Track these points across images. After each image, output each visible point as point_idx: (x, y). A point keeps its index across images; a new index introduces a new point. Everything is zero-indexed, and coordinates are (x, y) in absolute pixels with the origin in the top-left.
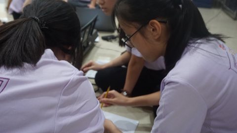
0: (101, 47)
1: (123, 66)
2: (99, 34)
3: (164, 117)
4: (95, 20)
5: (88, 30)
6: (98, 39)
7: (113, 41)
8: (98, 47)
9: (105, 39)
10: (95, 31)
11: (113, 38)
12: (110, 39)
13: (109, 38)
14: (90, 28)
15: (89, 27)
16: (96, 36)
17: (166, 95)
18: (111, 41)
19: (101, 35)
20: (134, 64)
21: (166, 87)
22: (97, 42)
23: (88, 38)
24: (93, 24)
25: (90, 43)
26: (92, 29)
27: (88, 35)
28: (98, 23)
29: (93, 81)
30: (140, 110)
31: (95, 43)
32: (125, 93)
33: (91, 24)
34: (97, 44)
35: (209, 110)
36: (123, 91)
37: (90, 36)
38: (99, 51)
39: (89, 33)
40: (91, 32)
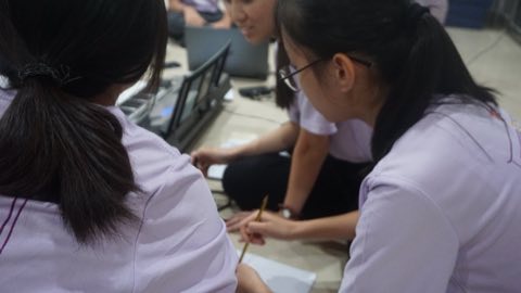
0: (238, 111)
1: (284, 154)
2: (232, 82)
3: (365, 261)
4: (226, 54)
5: (209, 75)
6: (231, 95)
7: (264, 99)
8: (231, 112)
9: (246, 94)
10: (224, 77)
11: (264, 92)
12: (257, 95)
13: (255, 92)
14: (214, 71)
15: (212, 68)
16: (227, 87)
17: (371, 213)
18: (259, 100)
19: (237, 85)
20: (306, 148)
21: (372, 196)
22: (229, 101)
23: (208, 93)
24: (220, 62)
25: (213, 103)
26: (217, 72)
27: (210, 86)
28: (231, 61)
29: (219, 186)
30: (318, 250)
31: (224, 104)
32: (287, 213)
33: (216, 61)
34: (229, 106)
35: (463, 249)
36: (283, 208)
37: (214, 89)
38: (233, 121)
39: (212, 81)
40: (215, 80)
